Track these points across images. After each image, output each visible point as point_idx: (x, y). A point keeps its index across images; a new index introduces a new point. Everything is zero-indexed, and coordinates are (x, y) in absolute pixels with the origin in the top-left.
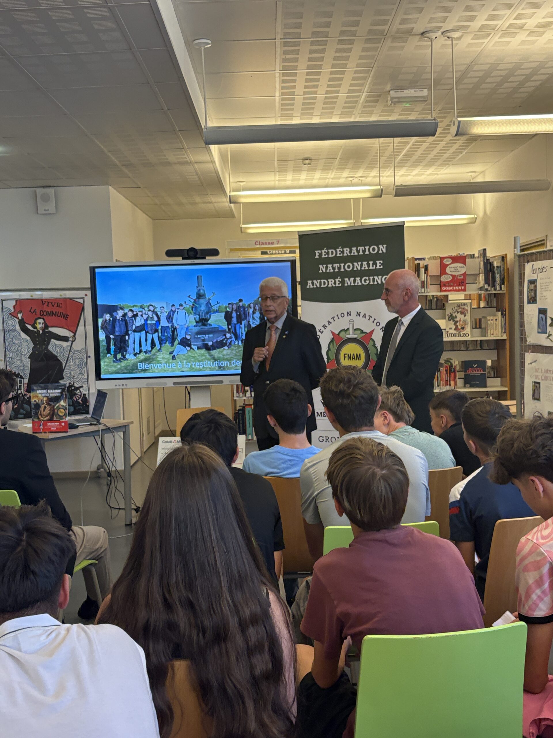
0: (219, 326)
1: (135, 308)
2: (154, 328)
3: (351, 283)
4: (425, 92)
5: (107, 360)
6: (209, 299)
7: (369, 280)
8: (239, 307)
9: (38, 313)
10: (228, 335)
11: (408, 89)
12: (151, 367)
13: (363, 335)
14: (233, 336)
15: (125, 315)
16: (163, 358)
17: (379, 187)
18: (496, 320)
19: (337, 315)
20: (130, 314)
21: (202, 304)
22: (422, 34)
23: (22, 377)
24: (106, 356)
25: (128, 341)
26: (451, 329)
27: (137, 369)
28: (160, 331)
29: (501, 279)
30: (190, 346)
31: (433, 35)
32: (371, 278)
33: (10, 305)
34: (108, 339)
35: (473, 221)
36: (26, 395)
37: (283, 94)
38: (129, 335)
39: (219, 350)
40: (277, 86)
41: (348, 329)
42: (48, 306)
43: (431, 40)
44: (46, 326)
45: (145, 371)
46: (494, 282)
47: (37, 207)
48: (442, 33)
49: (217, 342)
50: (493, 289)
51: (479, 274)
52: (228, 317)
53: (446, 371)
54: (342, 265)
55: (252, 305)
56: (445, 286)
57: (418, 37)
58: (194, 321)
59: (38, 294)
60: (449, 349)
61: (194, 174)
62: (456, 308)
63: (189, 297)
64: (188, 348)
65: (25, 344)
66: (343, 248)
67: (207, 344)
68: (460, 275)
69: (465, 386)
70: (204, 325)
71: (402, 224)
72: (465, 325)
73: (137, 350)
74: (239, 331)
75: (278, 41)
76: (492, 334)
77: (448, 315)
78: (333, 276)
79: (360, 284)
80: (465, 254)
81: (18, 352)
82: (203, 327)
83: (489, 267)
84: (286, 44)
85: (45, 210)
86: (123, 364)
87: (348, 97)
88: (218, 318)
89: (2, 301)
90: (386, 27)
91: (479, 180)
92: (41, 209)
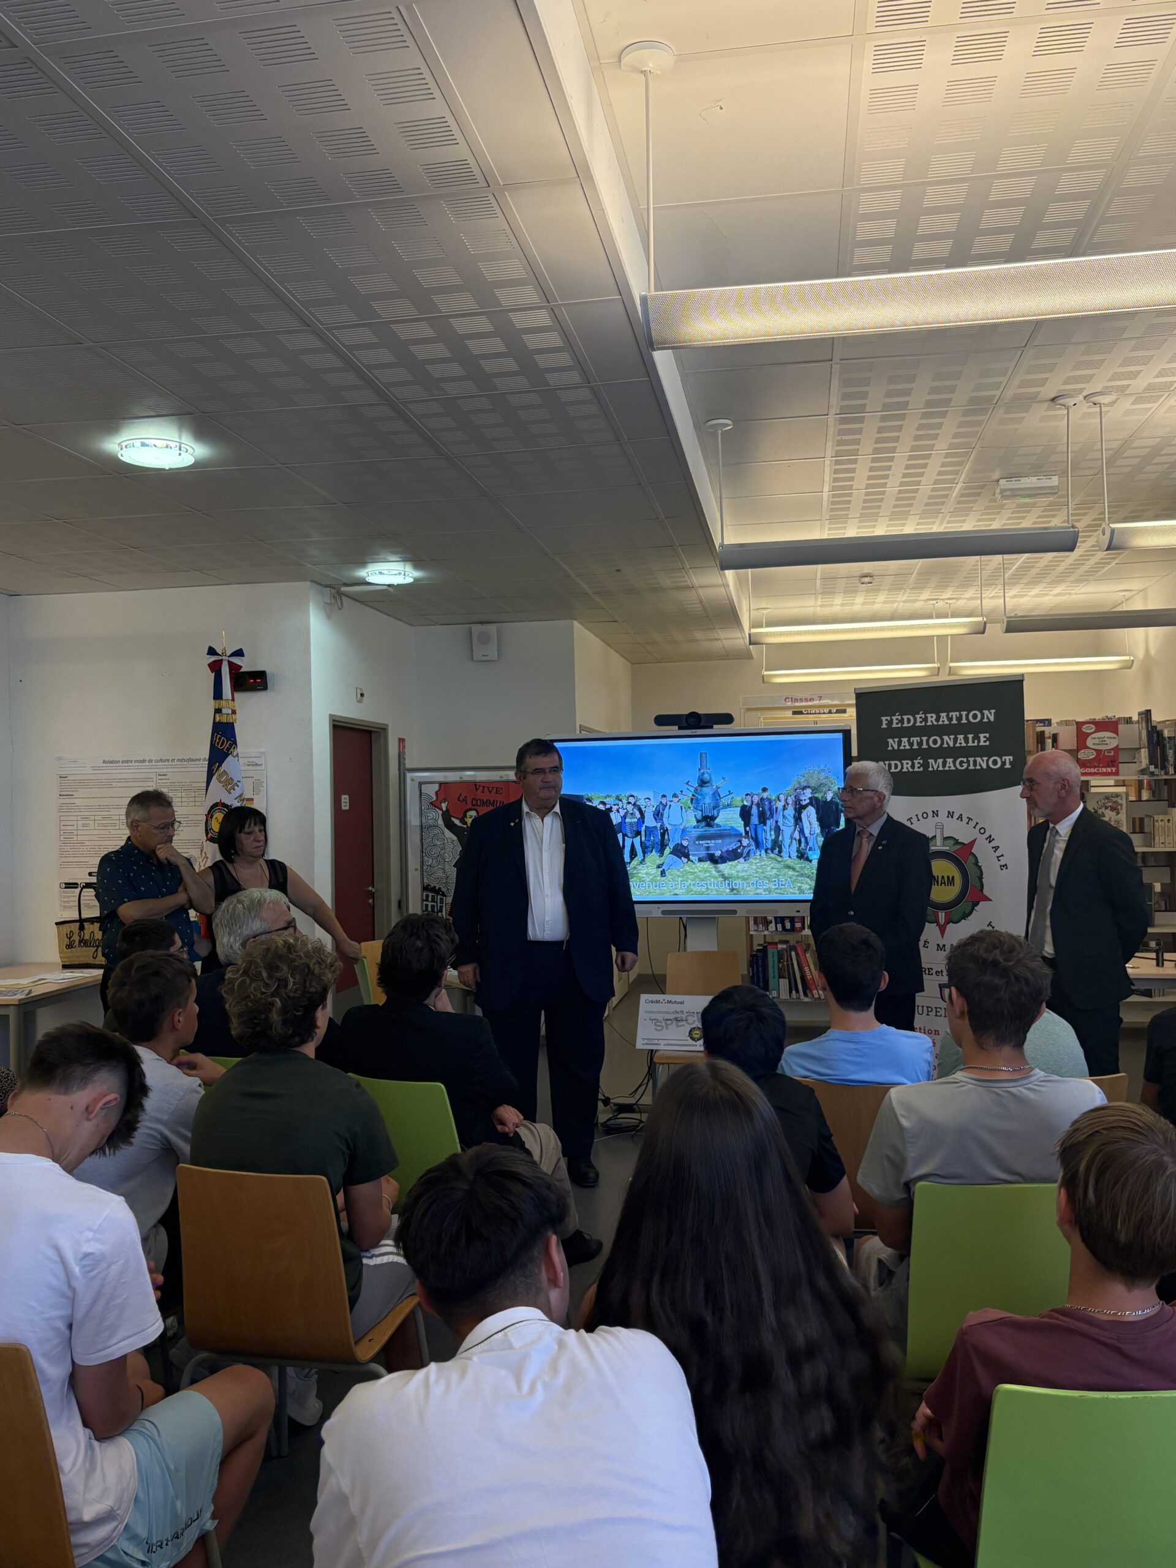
0: (732, 827)
1: (608, 799)
2: (634, 829)
3: (938, 767)
4: (1055, 481)
6: (718, 788)
7: (968, 762)
8: (762, 799)
9: (469, 801)
10: (745, 842)
11: (1027, 476)
13: (958, 847)
14: (753, 843)
16: (647, 874)
17: (980, 619)
18: (1169, 820)
19: (917, 815)
21: (706, 794)
22: (1053, 400)
23: (444, 894)
30: (687, 856)
31: (1070, 402)
32: (971, 760)
33: (431, 790)
35: (1129, 666)
37: (834, 489)
39: (730, 863)
40: (827, 478)
41: (935, 836)
42: (483, 792)
43: (1068, 408)
46: (1164, 763)
47: (472, 651)
48: (1085, 398)
49: (727, 851)
50: (1163, 772)
51: (1140, 748)
52: (745, 813)
54: (924, 739)
55: (782, 797)
57: (1046, 404)
58: (694, 819)
59: (469, 775)
61: (697, 602)
62: (1103, 801)
63: (687, 783)
64: (685, 860)
66: (925, 713)
67: (713, 855)
68: (1109, 750)
70: (709, 825)
71: (1021, 679)
74: (761, 836)
75: (831, 418)
76: (1162, 843)
78: (910, 755)
79: (953, 768)
80: (1117, 717)
81: (440, 857)
82: (707, 828)
83: (1155, 738)
84: (842, 421)
85: (483, 655)
87: (933, 490)
88: (731, 816)
89: (420, 784)
90: (998, 393)
91: (1138, 605)
92: (478, 655)
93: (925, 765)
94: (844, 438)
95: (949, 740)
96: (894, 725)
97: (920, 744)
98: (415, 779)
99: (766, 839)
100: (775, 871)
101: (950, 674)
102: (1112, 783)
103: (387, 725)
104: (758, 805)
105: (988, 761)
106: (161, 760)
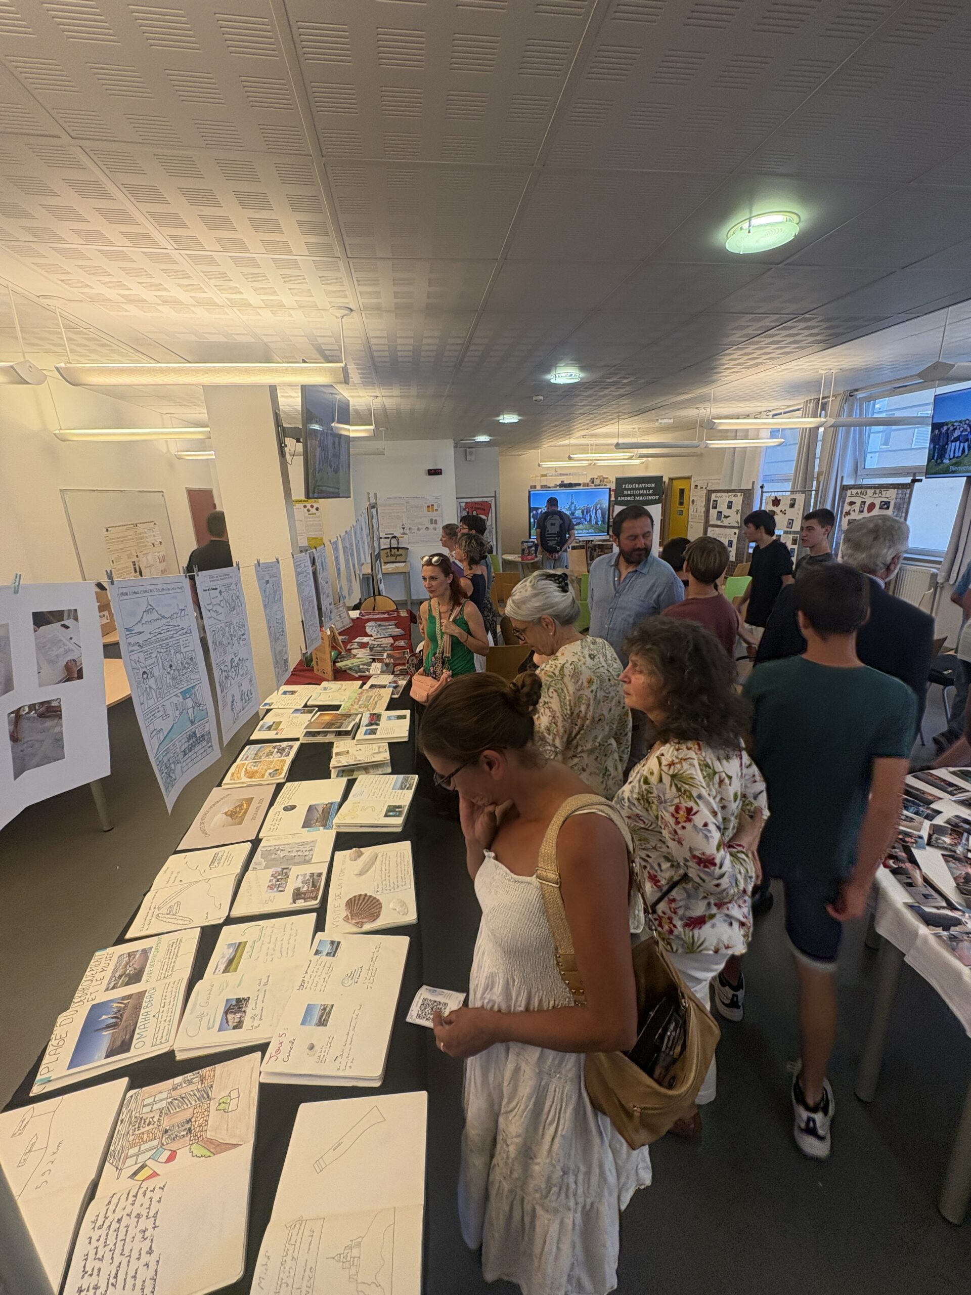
10: (582, 520)
21: (572, 506)
42: (477, 504)
49: (577, 523)
52: (582, 512)
54: (635, 491)
55: (592, 507)
58: (569, 514)
63: (567, 503)
78: (630, 495)
85: (470, 459)
89: (460, 503)
95: (641, 492)
96: (626, 487)
99: (587, 519)
105: (652, 497)
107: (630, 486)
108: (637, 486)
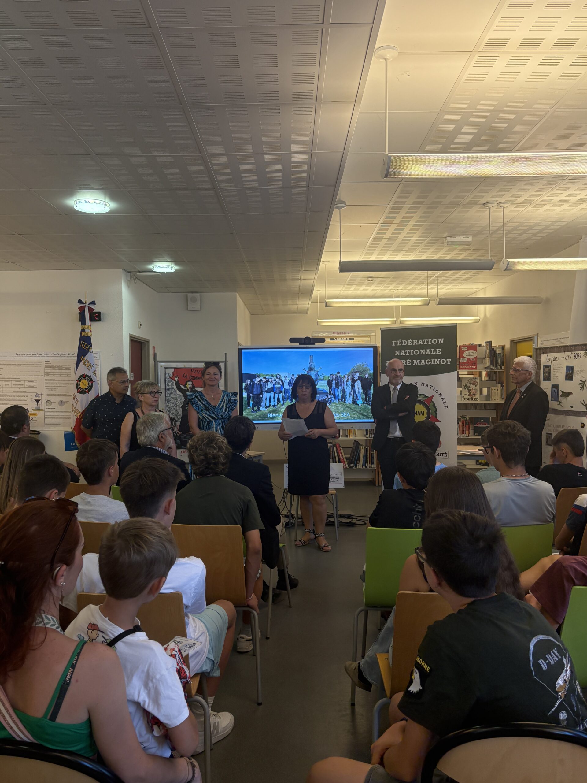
0: (324, 389)
1: (267, 376)
2: (279, 390)
3: (418, 363)
4: (470, 239)
5: (247, 411)
6: (318, 371)
7: (431, 361)
9: (188, 377)
10: (330, 396)
11: (459, 236)
12: (277, 416)
13: (426, 398)
14: (332, 396)
15: (260, 381)
17: (427, 299)
18: (497, 389)
20: (264, 380)
21: (312, 374)
22: (484, 204)
23: (176, 421)
24: (247, 408)
25: (262, 398)
26: (465, 395)
27: (268, 417)
28: (283, 392)
29: (501, 362)
31: (491, 205)
32: (433, 360)
33: (170, 372)
34: (248, 396)
35: (477, 321)
36: (178, 433)
37: (375, 237)
38: (263, 394)
40: (374, 233)
42: (195, 373)
43: (490, 208)
44: (194, 387)
45: (272, 418)
46: (496, 364)
47: (188, 306)
48: (497, 204)
50: (496, 368)
51: (485, 358)
52: (330, 383)
53: (463, 424)
54: (412, 351)
55: (346, 376)
56: (462, 365)
57: (481, 206)
59: (188, 365)
60: (463, 409)
61: (298, 286)
62: (469, 381)
63: (304, 369)
65: (179, 398)
68: (473, 358)
69: (475, 435)
71: (456, 325)
72: (476, 392)
73: (268, 405)
74: (337, 393)
75: (389, 207)
76: (495, 399)
77: (464, 385)
79: (424, 364)
80: (475, 344)
81: (175, 404)
83: (493, 354)
84: (393, 208)
85: (193, 308)
86: (258, 413)
87: (417, 240)
88: (323, 384)
89: (165, 368)
90: (462, 200)
91: (481, 295)
92: (190, 307)
93: (412, 362)
94: (390, 215)
95: (423, 352)
96: (398, 345)
97: (410, 353)
98: (163, 366)
99: (339, 395)
100: (342, 409)
101: (400, 323)
102: (466, 373)
103: (149, 340)
104: (335, 380)
105: (440, 361)
106: (46, 354)
107: (405, 343)
108: (415, 342)
